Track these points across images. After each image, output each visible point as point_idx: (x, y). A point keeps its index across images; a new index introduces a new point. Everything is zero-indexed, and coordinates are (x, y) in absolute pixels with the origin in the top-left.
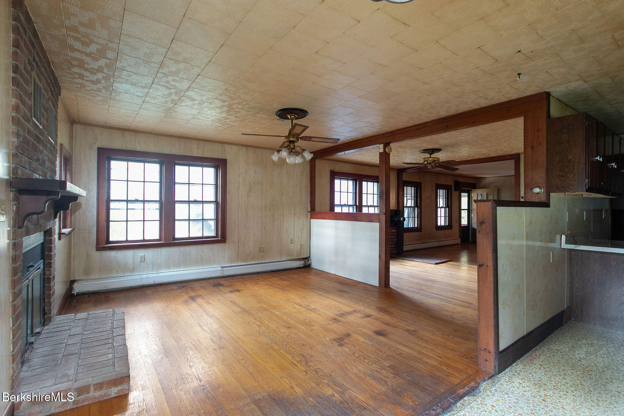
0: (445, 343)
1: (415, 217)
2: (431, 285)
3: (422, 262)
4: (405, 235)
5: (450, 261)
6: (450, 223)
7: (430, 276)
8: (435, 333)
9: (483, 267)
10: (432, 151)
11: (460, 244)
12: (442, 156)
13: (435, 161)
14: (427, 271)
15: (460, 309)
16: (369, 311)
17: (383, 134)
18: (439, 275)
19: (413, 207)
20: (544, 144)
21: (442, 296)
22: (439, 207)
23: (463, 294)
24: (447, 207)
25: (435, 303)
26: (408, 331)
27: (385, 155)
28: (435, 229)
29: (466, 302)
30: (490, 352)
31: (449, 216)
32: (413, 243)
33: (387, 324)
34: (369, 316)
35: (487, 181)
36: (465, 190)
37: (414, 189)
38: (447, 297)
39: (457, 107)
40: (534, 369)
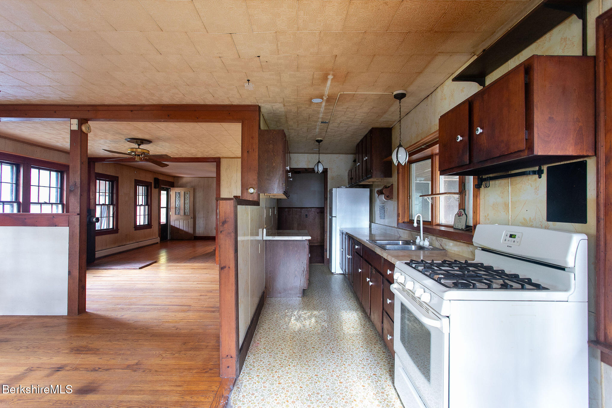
0: (179, 364)
1: (109, 217)
2: (141, 295)
3: (123, 269)
4: (98, 238)
5: (155, 263)
6: (149, 222)
7: (137, 284)
8: (164, 355)
9: (225, 269)
10: (141, 141)
11: (159, 243)
12: (153, 149)
13: (144, 153)
14: (132, 278)
15: (181, 315)
16: (58, 360)
17: (78, 106)
18: (147, 281)
19: (107, 205)
20: (257, 150)
21: (158, 305)
22: (138, 205)
23: (179, 297)
24: (146, 205)
25: (152, 316)
26: (128, 367)
27: (81, 134)
28: (134, 230)
29: (185, 306)
30: (231, 357)
31: (148, 215)
32: (108, 247)
33: (94, 370)
34: (59, 369)
35: (184, 180)
36: (164, 188)
37: (109, 183)
38: (163, 305)
39: (183, 97)
40: (262, 355)
